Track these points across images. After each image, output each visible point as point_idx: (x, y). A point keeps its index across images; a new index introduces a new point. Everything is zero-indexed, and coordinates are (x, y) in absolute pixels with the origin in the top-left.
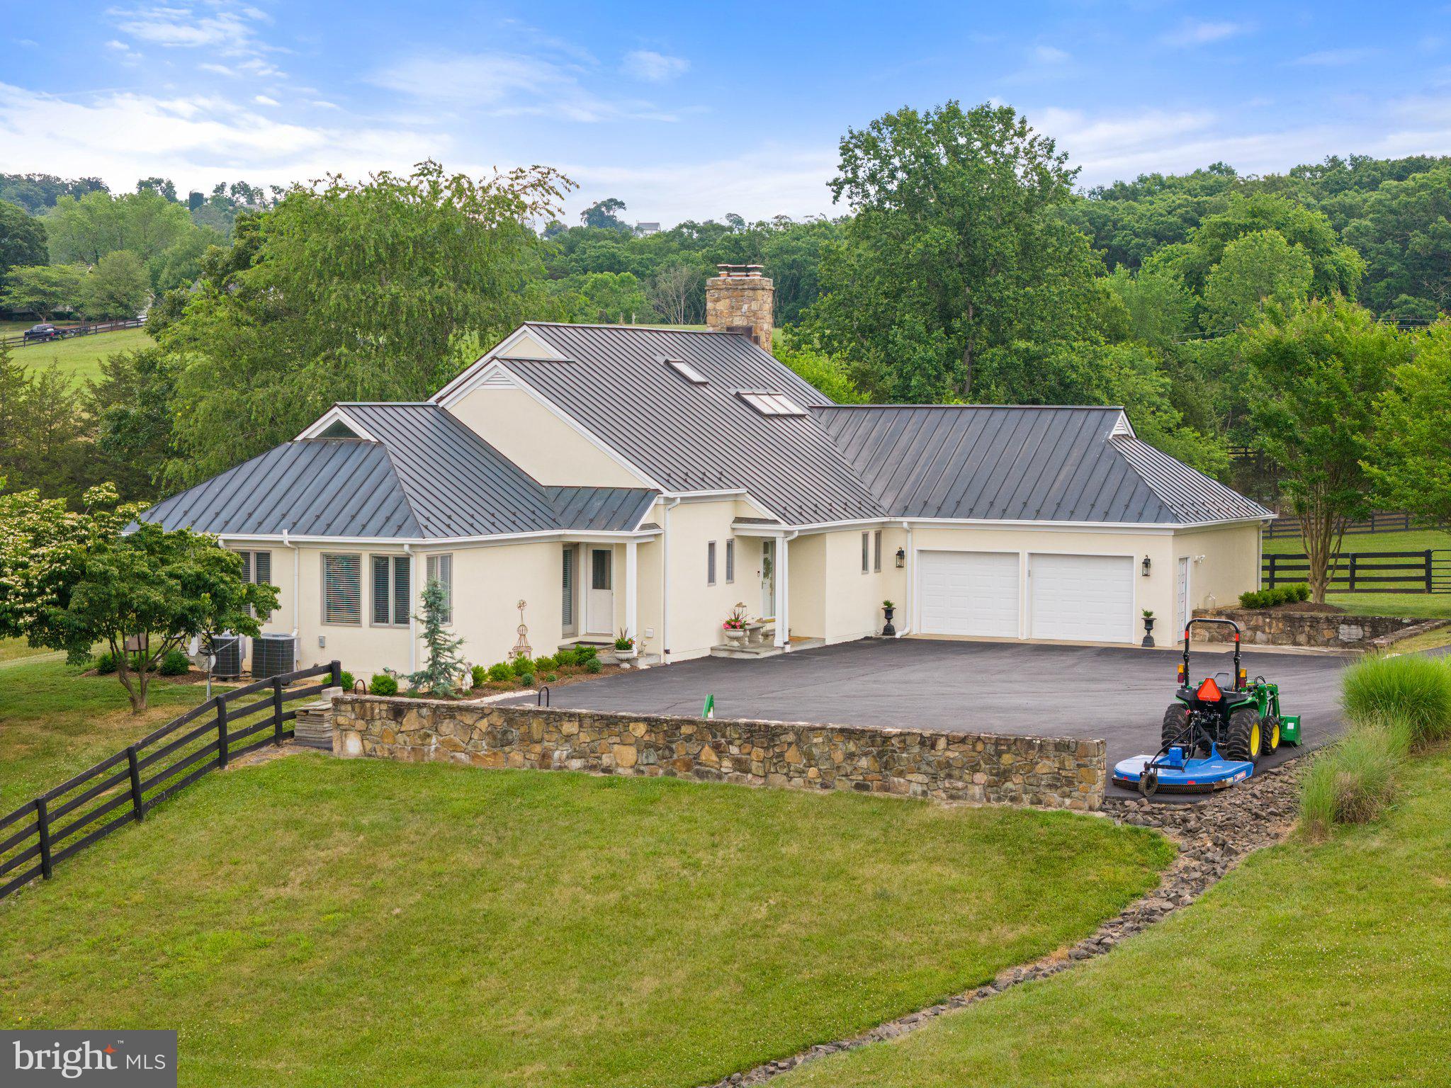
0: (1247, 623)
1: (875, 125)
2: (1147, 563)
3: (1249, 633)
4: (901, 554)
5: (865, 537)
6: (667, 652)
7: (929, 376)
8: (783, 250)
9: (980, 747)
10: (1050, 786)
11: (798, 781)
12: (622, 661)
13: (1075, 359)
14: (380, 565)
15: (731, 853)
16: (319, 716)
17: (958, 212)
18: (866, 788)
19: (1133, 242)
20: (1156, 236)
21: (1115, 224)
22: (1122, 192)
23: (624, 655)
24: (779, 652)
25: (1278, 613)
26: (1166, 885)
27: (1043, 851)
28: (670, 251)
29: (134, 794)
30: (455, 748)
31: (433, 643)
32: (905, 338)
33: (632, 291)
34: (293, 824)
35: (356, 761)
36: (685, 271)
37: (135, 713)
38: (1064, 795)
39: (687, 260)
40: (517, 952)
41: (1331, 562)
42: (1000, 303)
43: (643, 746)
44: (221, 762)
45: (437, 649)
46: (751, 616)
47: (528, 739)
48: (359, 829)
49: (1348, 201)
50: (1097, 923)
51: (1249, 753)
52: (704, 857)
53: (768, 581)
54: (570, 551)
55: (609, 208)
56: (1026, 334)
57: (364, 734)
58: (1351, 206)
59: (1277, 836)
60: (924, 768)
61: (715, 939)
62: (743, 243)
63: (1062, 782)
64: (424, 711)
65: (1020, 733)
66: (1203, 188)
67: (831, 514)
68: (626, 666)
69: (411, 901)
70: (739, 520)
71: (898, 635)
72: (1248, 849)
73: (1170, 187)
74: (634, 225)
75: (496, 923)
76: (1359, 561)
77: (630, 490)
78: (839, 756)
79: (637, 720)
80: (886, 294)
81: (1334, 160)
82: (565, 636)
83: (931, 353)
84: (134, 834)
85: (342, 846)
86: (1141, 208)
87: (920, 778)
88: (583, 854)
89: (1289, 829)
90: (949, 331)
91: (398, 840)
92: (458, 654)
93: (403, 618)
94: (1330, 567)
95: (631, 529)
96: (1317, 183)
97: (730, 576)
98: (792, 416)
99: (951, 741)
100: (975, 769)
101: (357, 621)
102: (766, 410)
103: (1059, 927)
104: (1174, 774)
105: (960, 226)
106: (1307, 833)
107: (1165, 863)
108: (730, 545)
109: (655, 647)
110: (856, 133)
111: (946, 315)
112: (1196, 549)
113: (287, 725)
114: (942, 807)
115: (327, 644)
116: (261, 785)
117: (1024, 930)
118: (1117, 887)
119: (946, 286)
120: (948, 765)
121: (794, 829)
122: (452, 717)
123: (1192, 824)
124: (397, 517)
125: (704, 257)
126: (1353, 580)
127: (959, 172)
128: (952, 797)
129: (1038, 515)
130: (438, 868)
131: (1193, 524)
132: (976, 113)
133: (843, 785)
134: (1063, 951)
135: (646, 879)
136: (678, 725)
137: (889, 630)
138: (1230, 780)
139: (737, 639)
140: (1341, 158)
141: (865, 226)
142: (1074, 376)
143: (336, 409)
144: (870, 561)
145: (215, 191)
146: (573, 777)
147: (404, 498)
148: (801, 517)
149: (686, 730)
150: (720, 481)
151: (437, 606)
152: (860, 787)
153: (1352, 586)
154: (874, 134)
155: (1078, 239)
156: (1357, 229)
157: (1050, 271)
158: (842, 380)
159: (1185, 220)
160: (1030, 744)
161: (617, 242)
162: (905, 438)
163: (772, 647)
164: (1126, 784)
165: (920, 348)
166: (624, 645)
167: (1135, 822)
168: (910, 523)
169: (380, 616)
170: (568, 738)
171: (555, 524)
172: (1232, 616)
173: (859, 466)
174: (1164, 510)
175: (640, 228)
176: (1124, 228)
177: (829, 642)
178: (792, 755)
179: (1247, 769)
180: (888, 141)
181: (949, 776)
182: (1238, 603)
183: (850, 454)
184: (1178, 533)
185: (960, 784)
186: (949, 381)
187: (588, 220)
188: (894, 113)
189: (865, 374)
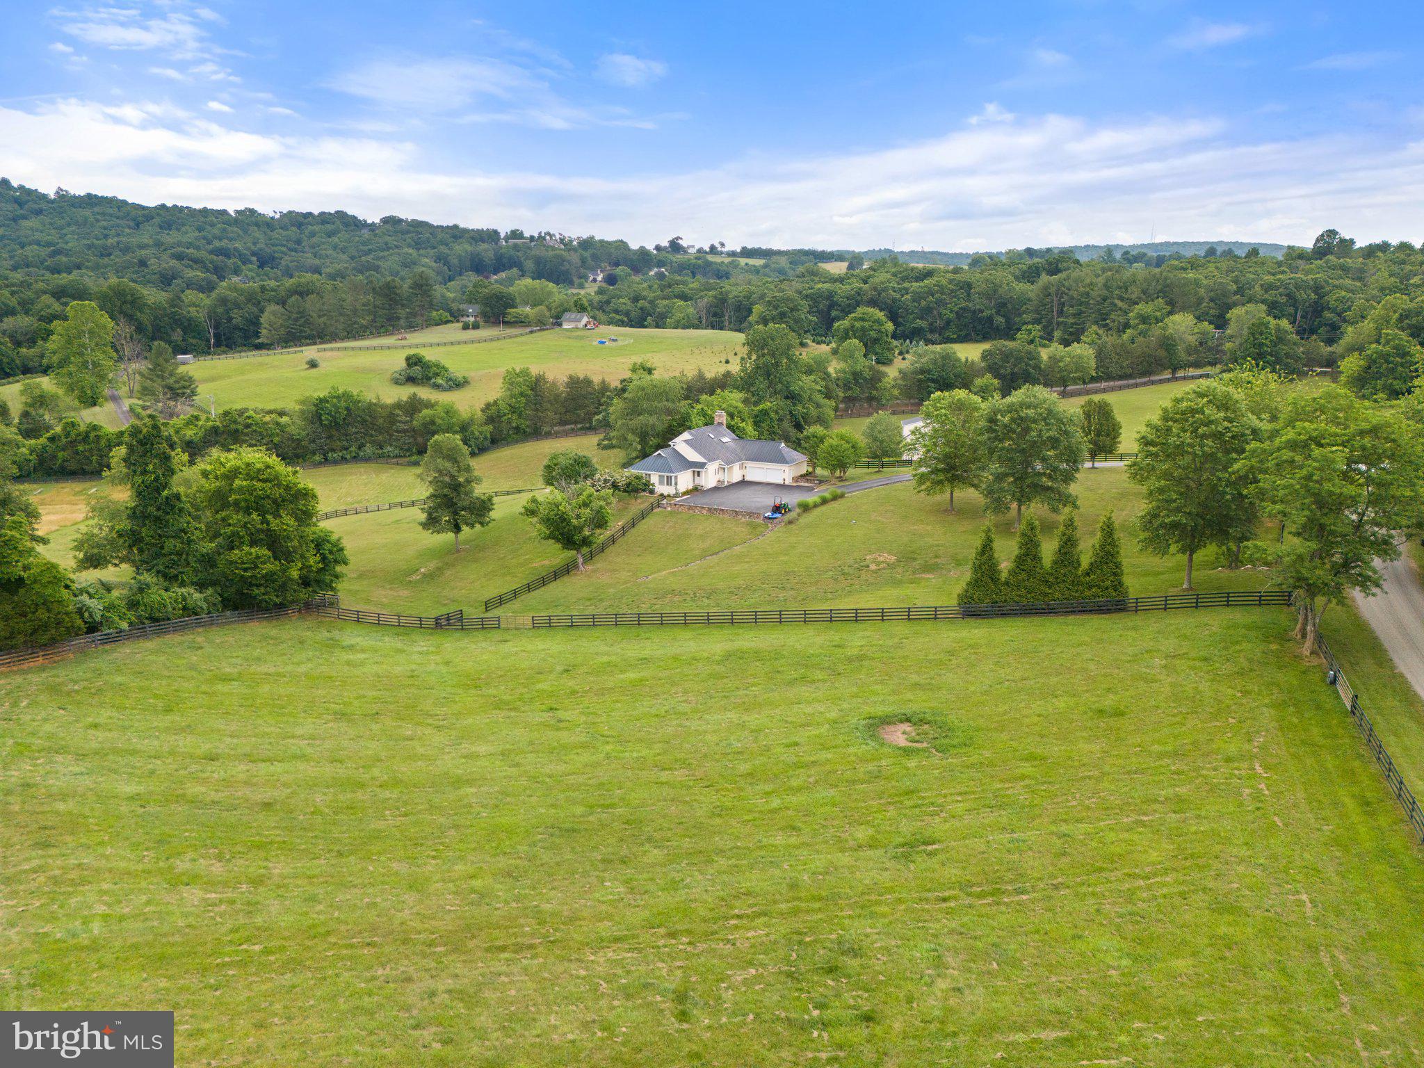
0: (800, 479)
2: (785, 470)
4: (746, 467)
5: (740, 464)
12: (702, 488)
14: (667, 477)
15: (718, 526)
25: (806, 478)
26: (769, 530)
27: (755, 526)
35: (670, 511)
40: (694, 538)
43: (707, 511)
44: (652, 511)
45: (676, 489)
46: (722, 479)
48: (673, 521)
50: (758, 537)
52: (715, 526)
53: (724, 474)
54: (694, 472)
57: (671, 507)
59: (784, 523)
61: (716, 537)
64: (679, 497)
67: (734, 461)
70: (719, 465)
72: (779, 525)
75: (691, 534)
77: (703, 461)
79: (707, 496)
82: (693, 486)
85: (671, 524)
92: (679, 490)
93: (671, 485)
95: (703, 467)
97: (718, 474)
98: (729, 441)
101: (664, 486)
102: (725, 440)
103: (754, 536)
106: (787, 523)
107: (769, 527)
108: (718, 469)
109: (707, 486)
112: (793, 468)
116: (659, 514)
117: (750, 537)
118: (763, 530)
122: (682, 498)
123: (774, 522)
130: (683, 527)
134: (753, 539)
135: (708, 529)
136: (713, 493)
137: (744, 480)
139: (720, 483)
143: (659, 451)
144: (741, 468)
147: (671, 465)
148: (729, 462)
150: (717, 458)
163: (725, 484)
167: (767, 521)
168: (748, 463)
169: (668, 485)
170: (697, 509)
171: (692, 468)
174: (788, 460)
177: (734, 483)
182: (799, 476)
187: (671, 245)
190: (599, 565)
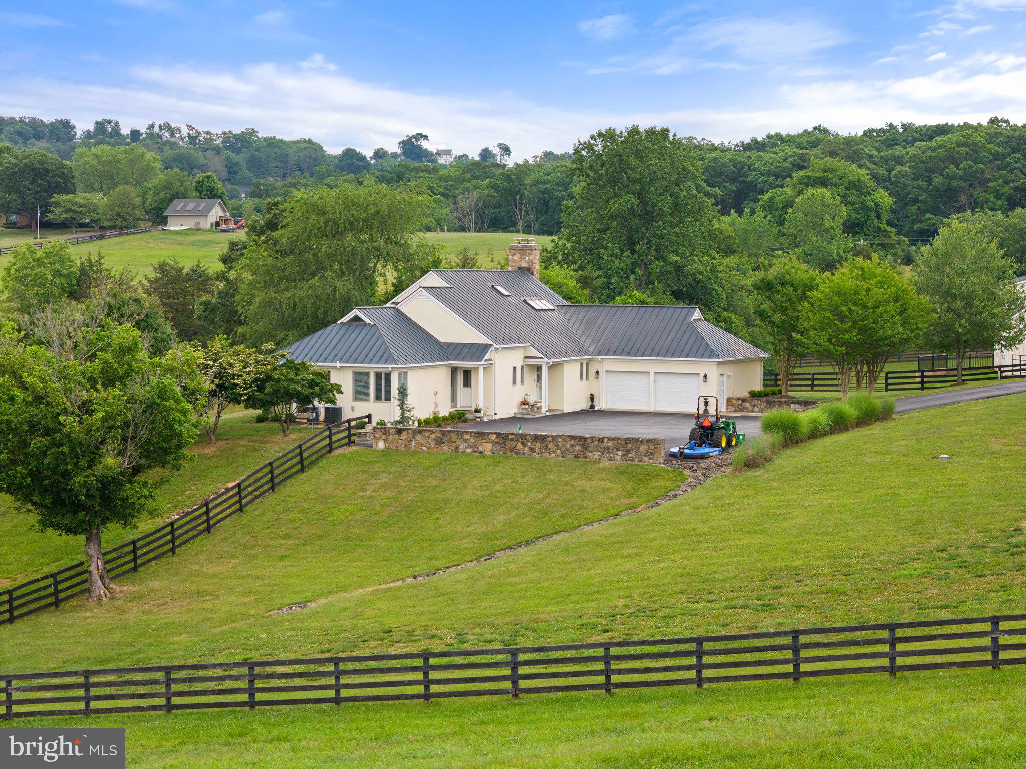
0: (750, 403)
1: (593, 137)
2: (705, 377)
3: (752, 408)
4: (597, 373)
5: (581, 365)
6: (496, 414)
7: (622, 277)
8: (538, 182)
9: (619, 441)
10: (645, 455)
11: (553, 455)
12: (477, 417)
13: (702, 268)
14: (378, 376)
15: (530, 477)
16: (365, 434)
17: (638, 187)
18: (578, 457)
19: (761, 179)
20: (775, 175)
21: (749, 167)
22: (755, 146)
23: (478, 415)
24: (543, 415)
25: (765, 399)
26: (683, 487)
27: (641, 477)
28: (465, 180)
29: (301, 462)
30: (422, 445)
31: (402, 408)
32: (608, 256)
33: (442, 207)
34: (363, 472)
35: (383, 451)
36: (475, 194)
37: (285, 436)
38: (650, 459)
39: (476, 187)
40: (455, 510)
41: (790, 377)
42: (661, 237)
43: (495, 443)
44: (330, 451)
45: (403, 410)
46: (531, 399)
47: (450, 441)
48: (390, 473)
49: (897, 153)
50: (657, 498)
51: (721, 445)
52: (519, 479)
53: (538, 384)
54: (454, 371)
55: (417, 140)
56: (677, 253)
57: (385, 441)
58: (898, 156)
59: (725, 472)
60: (599, 449)
61: (525, 504)
62: (513, 177)
63: (649, 454)
64: (410, 431)
65: (634, 436)
66: (808, 142)
67: (566, 355)
68: (479, 419)
69: (414, 495)
70: (526, 357)
71: (596, 409)
72: (713, 475)
73: (786, 142)
74: (435, 151)
75: (447, 501)
76: (816, 377)
77: (480, 345)
78: (568, 445)
79: (492, 433)
80: (598, 230)
81: (891, 125)
82: (452, 407)
83: (623, 265)
84: (303, 476)
85: (384, 478)
86: (766, 156)
87: (598, 453)
88: (475, 479)
89: (729, 470)
90: (633, 252)
91: (405, 476)
92: (412, 413)
93: (388, 398)
94: (789, 380)
95: (481, 361)
96: (880, 141)
97: (522, 382)
98: (549, 310)
99: (610, 439)
100: (618, 449)
101: (368, 400)
102: (537, 308)
103: (644, 499)
104: (692, 452)
105: (639, 195)
106: (735, 471)
107: (683, 480)
108: (522, 368)
109: (491, 412)
110: (582, 142)
111: (631, 243)
112: (728, 371)
113: (353, 438)
114: (606, 463)
115: (355, 409)
116: (348, 459)
117: (631, 500)
118: (665, 487)
119: (631, 227)
120: (608, 448)
121: (552, 471)
122: (421, 433)
123: (695, 468)
124: (385, 356)
125: (488, 186)
126: (813, 385)
127: (638, 165)
128: (609, 460)
129: (658, 355)
130: (423, 484)
131: (726, 359)
132: (648, 131)
133: (570, 456)
134: (644, 506)
135: (499, 486)
136: (508, 435)
137: (592, 406)
138: (711, 454)
139: (525, 409)
140: (895, 124)
141: (587, 193)
142: (701, 277)
143: (355, 310)
144: (584, 375)
145: (148, 129)
146: (468, 455)
147: (387, 348)
148: (553, 356)
149: (511, 437)
150: (518, 340)
151: (403, 391)
152: (576, 457)
153: (812, 388)
154: (592, 142)
155: (704, 202)
156: (900, 172)
157: (688, 219)
158: (572, 283)
159: (794, 165)
160: (638, 440)
161: (429, 172)
162: (600, 321)
163: (541, 413)
164: (673, 455)
165: (617, 261)
166: (478, 411)
167: (674, 467)
168: (602, 359)
169: (378, 397)
170: (466, 440)
171: (448, 359)
172: (744, 400)
173: (579, 333)
174: (713, 354)
175: (439, 153)
176: (755, 170)
177: (565, 411)
178: (551, 445)
179: (719, 451)
180: (600, 146)
181: (608, 452)
182: (747, 395)
183: (575, 328)
184: (719, 363)
185: (612, 455)
186: (632, 280)
187: (403, 148)
188: (603, 131)
189: (586, 278)
190: (156, 584)
